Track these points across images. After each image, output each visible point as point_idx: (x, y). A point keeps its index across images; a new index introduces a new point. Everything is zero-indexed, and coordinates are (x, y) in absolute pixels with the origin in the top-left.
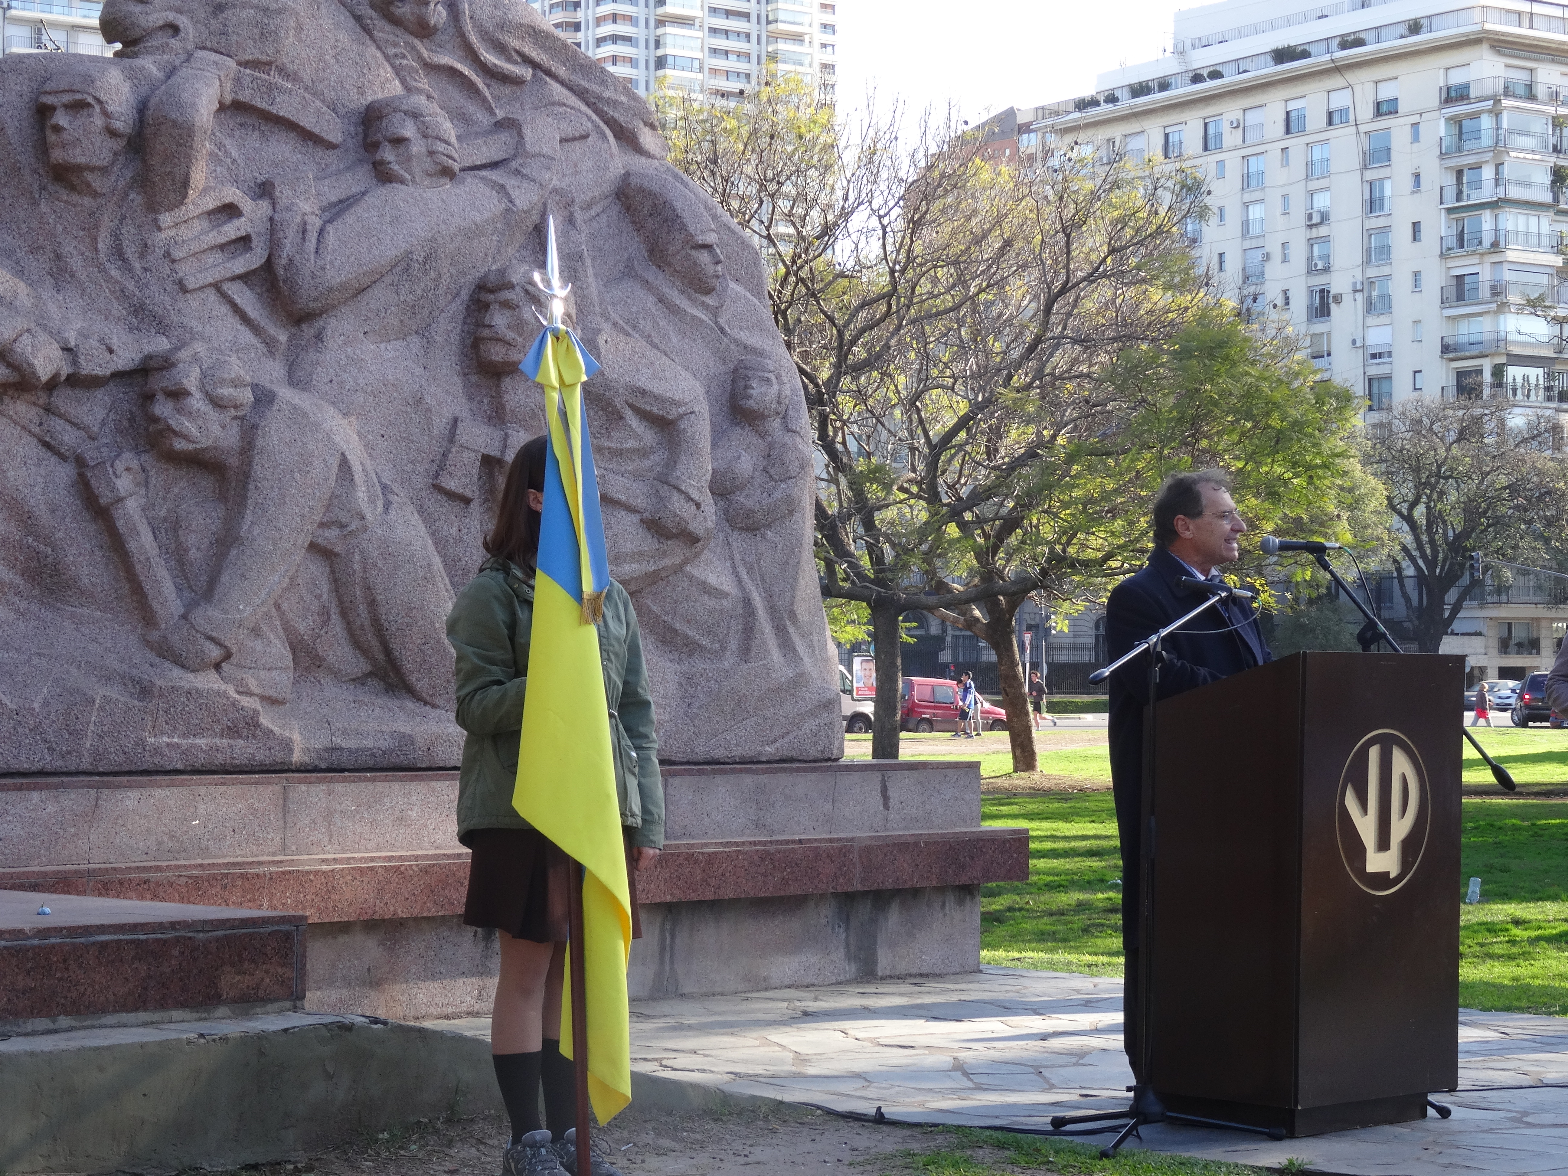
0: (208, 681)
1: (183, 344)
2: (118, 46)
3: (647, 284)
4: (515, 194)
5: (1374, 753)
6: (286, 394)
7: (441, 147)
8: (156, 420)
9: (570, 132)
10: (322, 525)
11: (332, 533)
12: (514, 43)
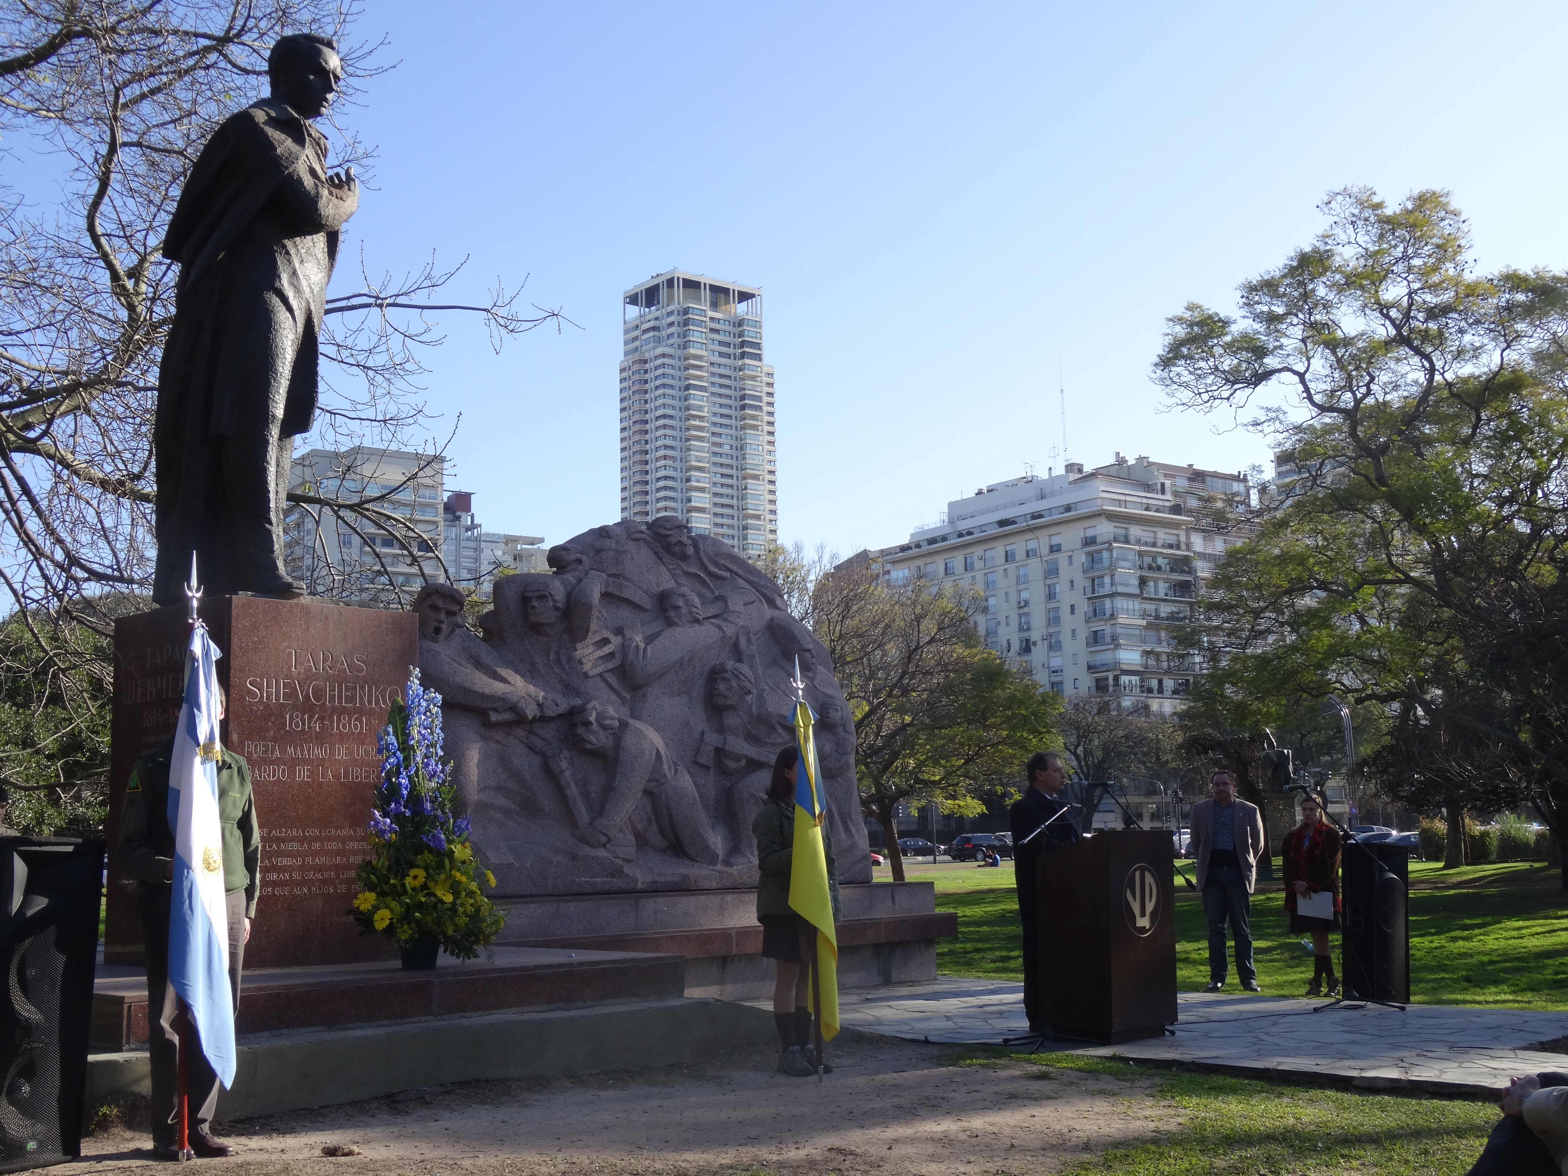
0: (601, 853)
1: (588, 702)
2: (555, 569)
3: (782, 667)
4: (725, 629)
5: (1138, 874)
6: (632, 722)
7: (694, 610)
8: (577, 735)
9: (747, 601)
10: (649, 781)
11: (653, 784)
12: (722, 562)
